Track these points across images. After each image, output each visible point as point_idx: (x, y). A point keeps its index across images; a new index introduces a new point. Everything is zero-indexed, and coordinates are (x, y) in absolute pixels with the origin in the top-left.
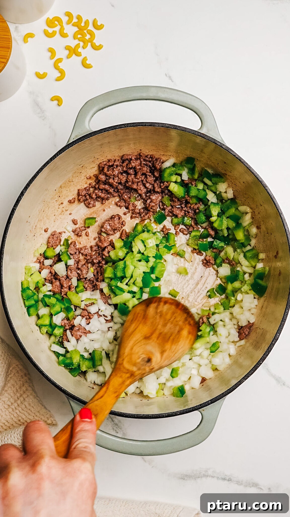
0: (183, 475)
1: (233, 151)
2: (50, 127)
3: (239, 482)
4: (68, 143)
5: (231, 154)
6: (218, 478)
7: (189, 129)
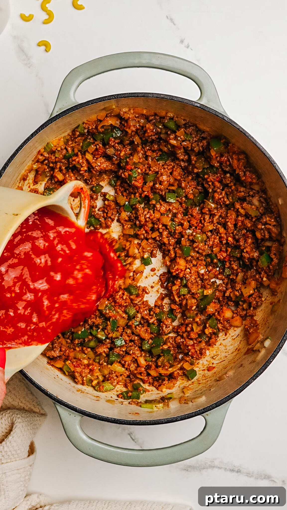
0: (186, 466)
1: (237, 124)
2: (37, 76)
3: (250, 474)
4: (51, 118)
5: (235, 127)
6: (225, 469)
7: (187, 99)
